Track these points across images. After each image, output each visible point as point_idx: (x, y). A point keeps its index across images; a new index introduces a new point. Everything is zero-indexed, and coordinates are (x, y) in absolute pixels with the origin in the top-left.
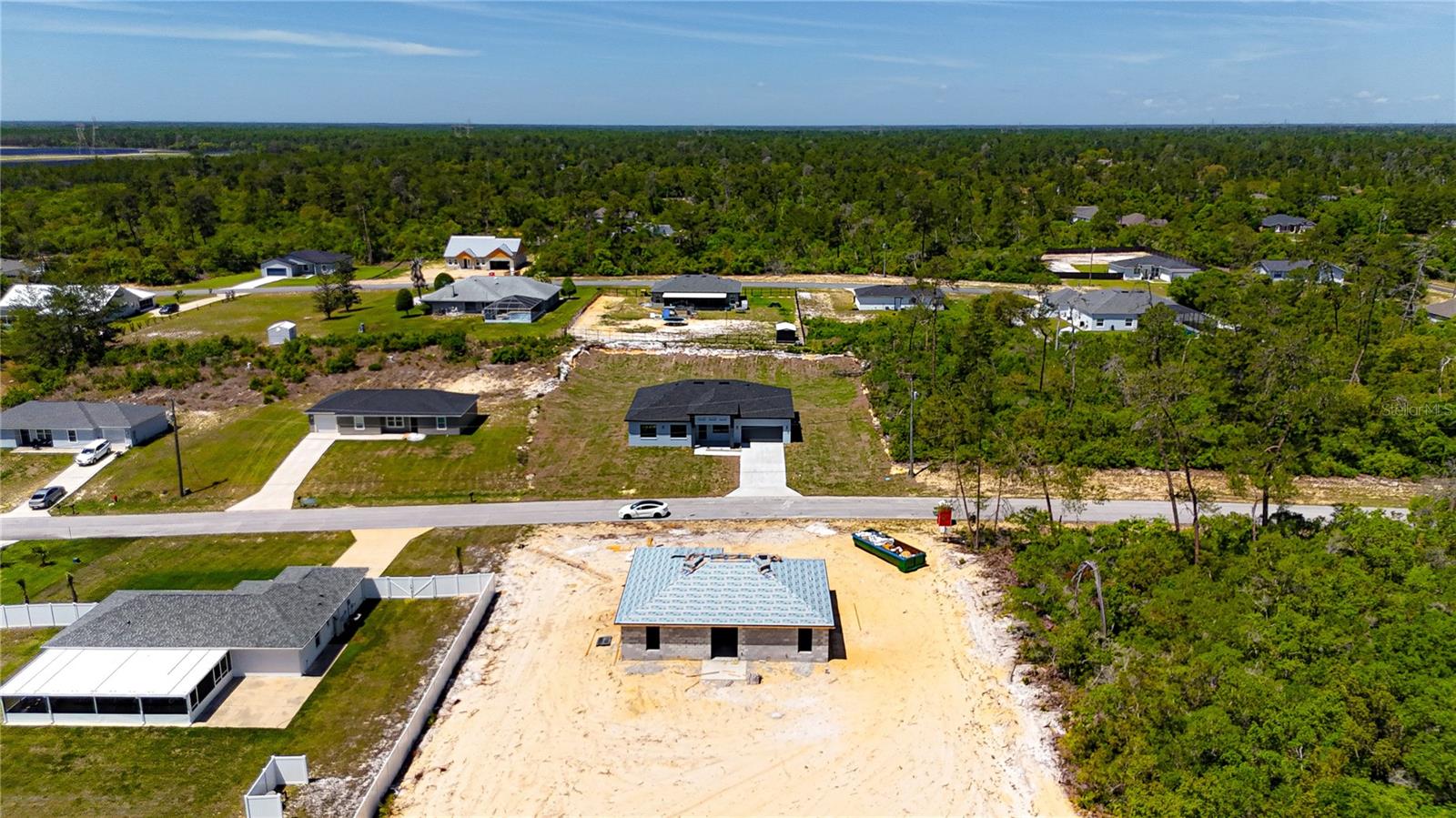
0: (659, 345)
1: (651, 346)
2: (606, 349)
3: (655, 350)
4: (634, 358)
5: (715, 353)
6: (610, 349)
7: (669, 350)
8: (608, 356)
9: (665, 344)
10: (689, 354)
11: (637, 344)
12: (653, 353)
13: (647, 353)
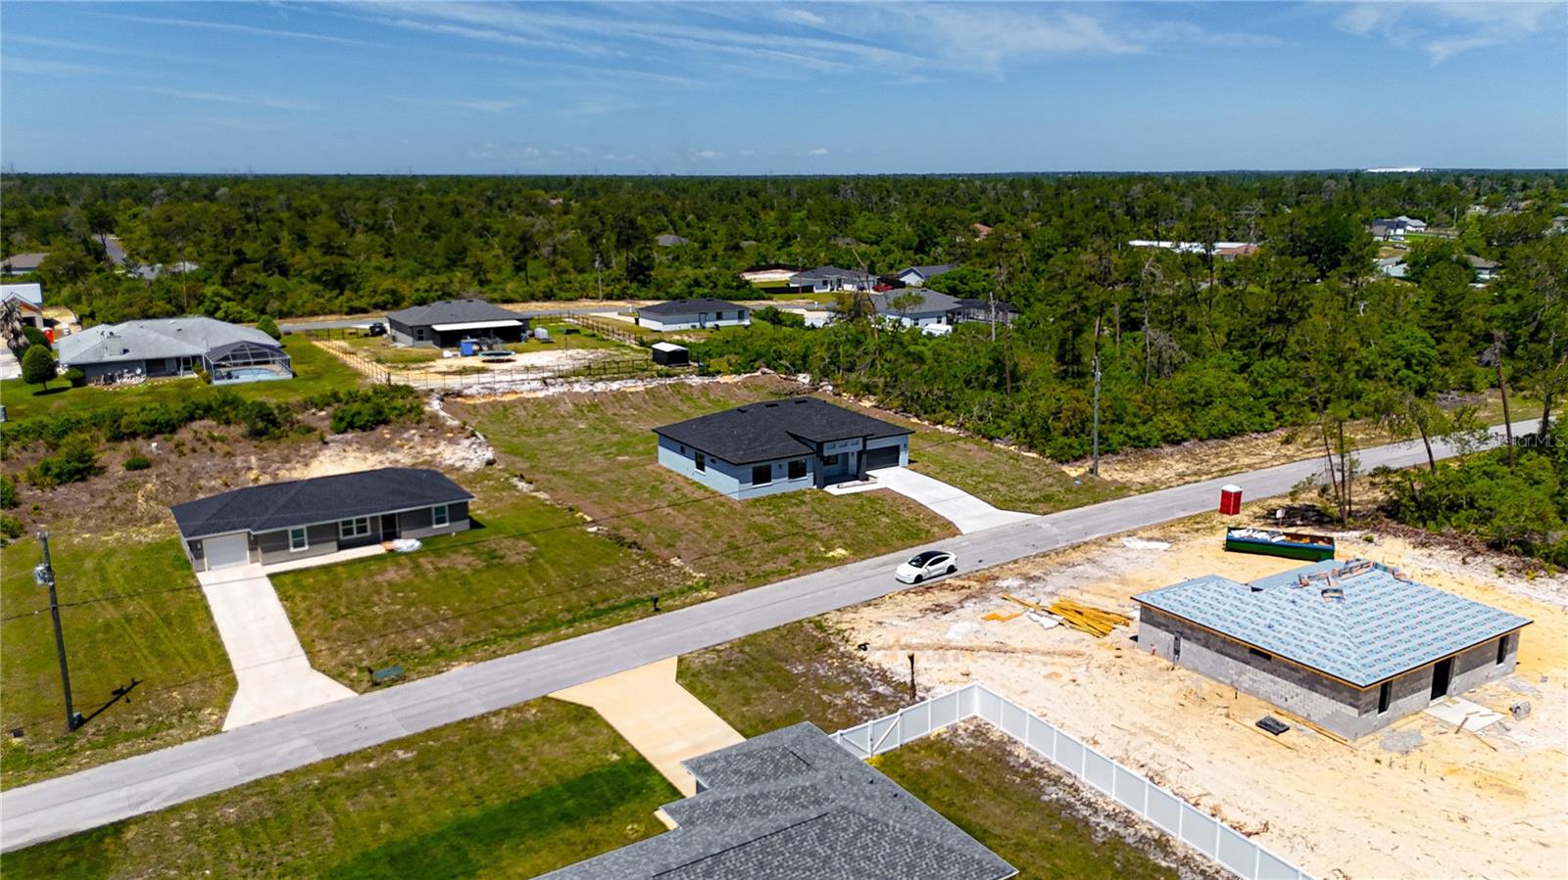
0: (536, 385)
1: (527, 387)
2: (466, 397)
3: (535, 391)
4: (512, 404)
5: (615, 386)
6: (472, 397)
7: (552, 390)
8: (475, 406)
9: (544, 381)
10: (583, 391)
11: (506, 385)
12: (532, 395)
13: (525, 395)
